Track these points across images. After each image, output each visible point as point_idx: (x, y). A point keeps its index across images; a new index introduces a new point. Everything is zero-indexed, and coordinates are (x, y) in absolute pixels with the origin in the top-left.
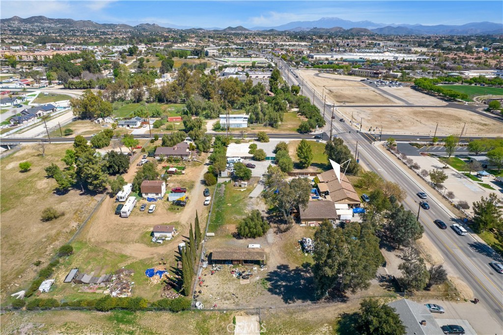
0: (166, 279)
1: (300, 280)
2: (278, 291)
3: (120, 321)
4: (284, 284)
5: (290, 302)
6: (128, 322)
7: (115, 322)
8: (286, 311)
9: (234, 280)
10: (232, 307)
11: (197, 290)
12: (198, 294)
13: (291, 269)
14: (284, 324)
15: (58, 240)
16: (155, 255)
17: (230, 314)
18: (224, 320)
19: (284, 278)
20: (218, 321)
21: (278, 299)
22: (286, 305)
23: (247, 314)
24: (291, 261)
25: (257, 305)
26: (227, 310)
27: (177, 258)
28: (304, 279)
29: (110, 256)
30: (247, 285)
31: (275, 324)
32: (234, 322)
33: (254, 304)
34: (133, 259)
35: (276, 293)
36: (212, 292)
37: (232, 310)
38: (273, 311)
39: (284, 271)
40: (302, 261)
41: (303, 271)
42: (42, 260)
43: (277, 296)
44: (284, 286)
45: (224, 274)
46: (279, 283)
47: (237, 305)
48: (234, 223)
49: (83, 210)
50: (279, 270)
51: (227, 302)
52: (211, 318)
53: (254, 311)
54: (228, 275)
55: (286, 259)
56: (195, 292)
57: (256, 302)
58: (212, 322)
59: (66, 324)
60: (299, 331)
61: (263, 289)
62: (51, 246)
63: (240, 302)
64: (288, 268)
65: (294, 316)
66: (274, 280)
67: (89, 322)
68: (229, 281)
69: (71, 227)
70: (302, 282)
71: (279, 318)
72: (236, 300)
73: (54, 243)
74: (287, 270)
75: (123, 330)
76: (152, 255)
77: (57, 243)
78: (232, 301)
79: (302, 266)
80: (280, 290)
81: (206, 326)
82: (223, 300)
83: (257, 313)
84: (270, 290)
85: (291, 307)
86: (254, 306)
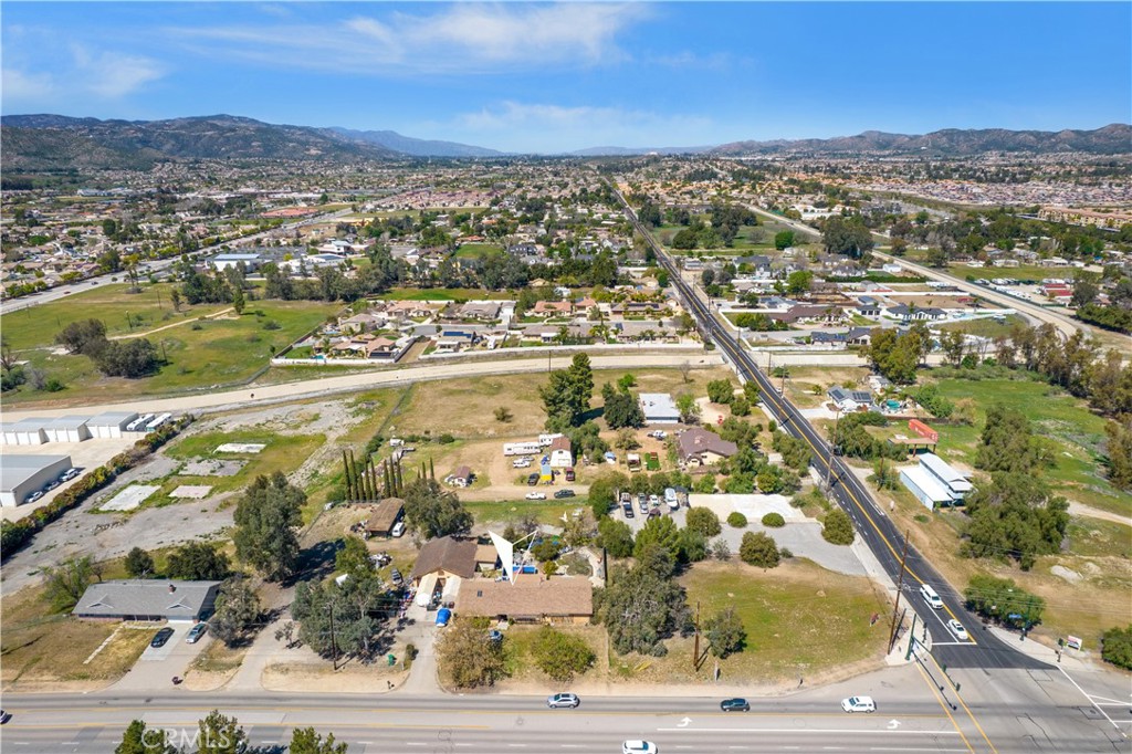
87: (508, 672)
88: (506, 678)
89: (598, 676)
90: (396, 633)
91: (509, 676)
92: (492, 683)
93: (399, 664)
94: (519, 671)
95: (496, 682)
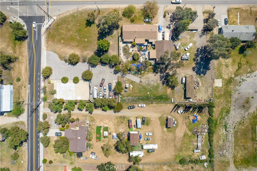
0: (197, 114)
1: (201, 63)
2: (205, 72)
3: (216, 124)
4: (202, 69)
5: (210, 68)
6: (217, 121)
7: (216, 126)
8: (213, 70)
9: (199, 88)
10: (211, 88)
11: (203, 101)
12: (205, 101)
13: (195, 66)
14: (218, 71)
15: (178, 168)
16: (184, 122)
17: (214, 88)
18: (216, 90)
19: (199, 69)
20: (216, 92)
21: (208, 72)
22: (211, 69)
23: (214, 83)
24: (191, 66)
25: (211, 79)
26: (212, 90)
27: (186, 112)
28: (201, 62)
29: (185, 141)
30: (202, 83)
31: (217, 74)
32: (217, 87)
33: (210, 80)
34: (186, 131)
35: (206, 73)
36: (204, 95)
37: (212, 88)
38: (213, 74)
39: (196, 69)
40: (192, 61)
41: (197, 61)
42: (190, 167)
43: (207, 72)
44: (203, 69)
45: (197, 92)
46: (202, 71)
47: (210, 86)
48: (166, 90)
49: (153, 169)
50: (195, 71)
51: (209, 90)
52: (215, 95)
53: (213, 81)
54: (196, 90)
55: (189, 68)
56: (205, 102)
57: (209, 80)
58: (217, 94)
59: (218, 141)
60: (221, 67)
61: (204, 77)
62: (182, 169)
63: (209, 85)
64: (194, 67)
65: (215, 68)
66: (200, 73)
67: (217, 134)
68: (199, 90)
69: (167, 168)
70: (202, 63)
71: (215, 73)
72: (208, 87)
73: (180, 169)
74: (196, 68)
75: (220, 122)
76: (183, 123)
77: (179, 168)
78: (209, 88)
79: (194, 61)
80: (204, 71)
81: (218, 96)
82: (208, 91)
83: (214, 80)
84: (204, 75)
85: (212, 68)
86: (211, 81)
87: (141, 10)
88: (142, 9)
89: (122, 10)
90: (170, 23)
91: (141, 9)
92: (145, 7)
93: (167, 12)
94: (139, 11)
95: (144, 8)
